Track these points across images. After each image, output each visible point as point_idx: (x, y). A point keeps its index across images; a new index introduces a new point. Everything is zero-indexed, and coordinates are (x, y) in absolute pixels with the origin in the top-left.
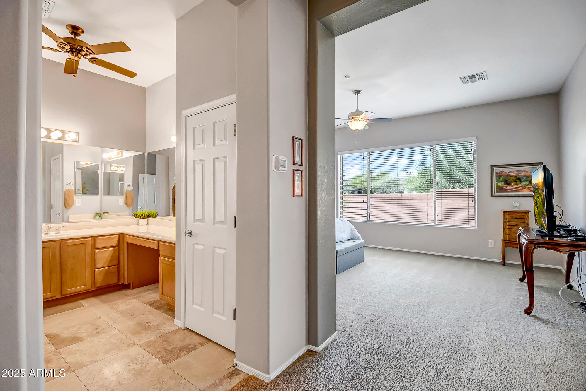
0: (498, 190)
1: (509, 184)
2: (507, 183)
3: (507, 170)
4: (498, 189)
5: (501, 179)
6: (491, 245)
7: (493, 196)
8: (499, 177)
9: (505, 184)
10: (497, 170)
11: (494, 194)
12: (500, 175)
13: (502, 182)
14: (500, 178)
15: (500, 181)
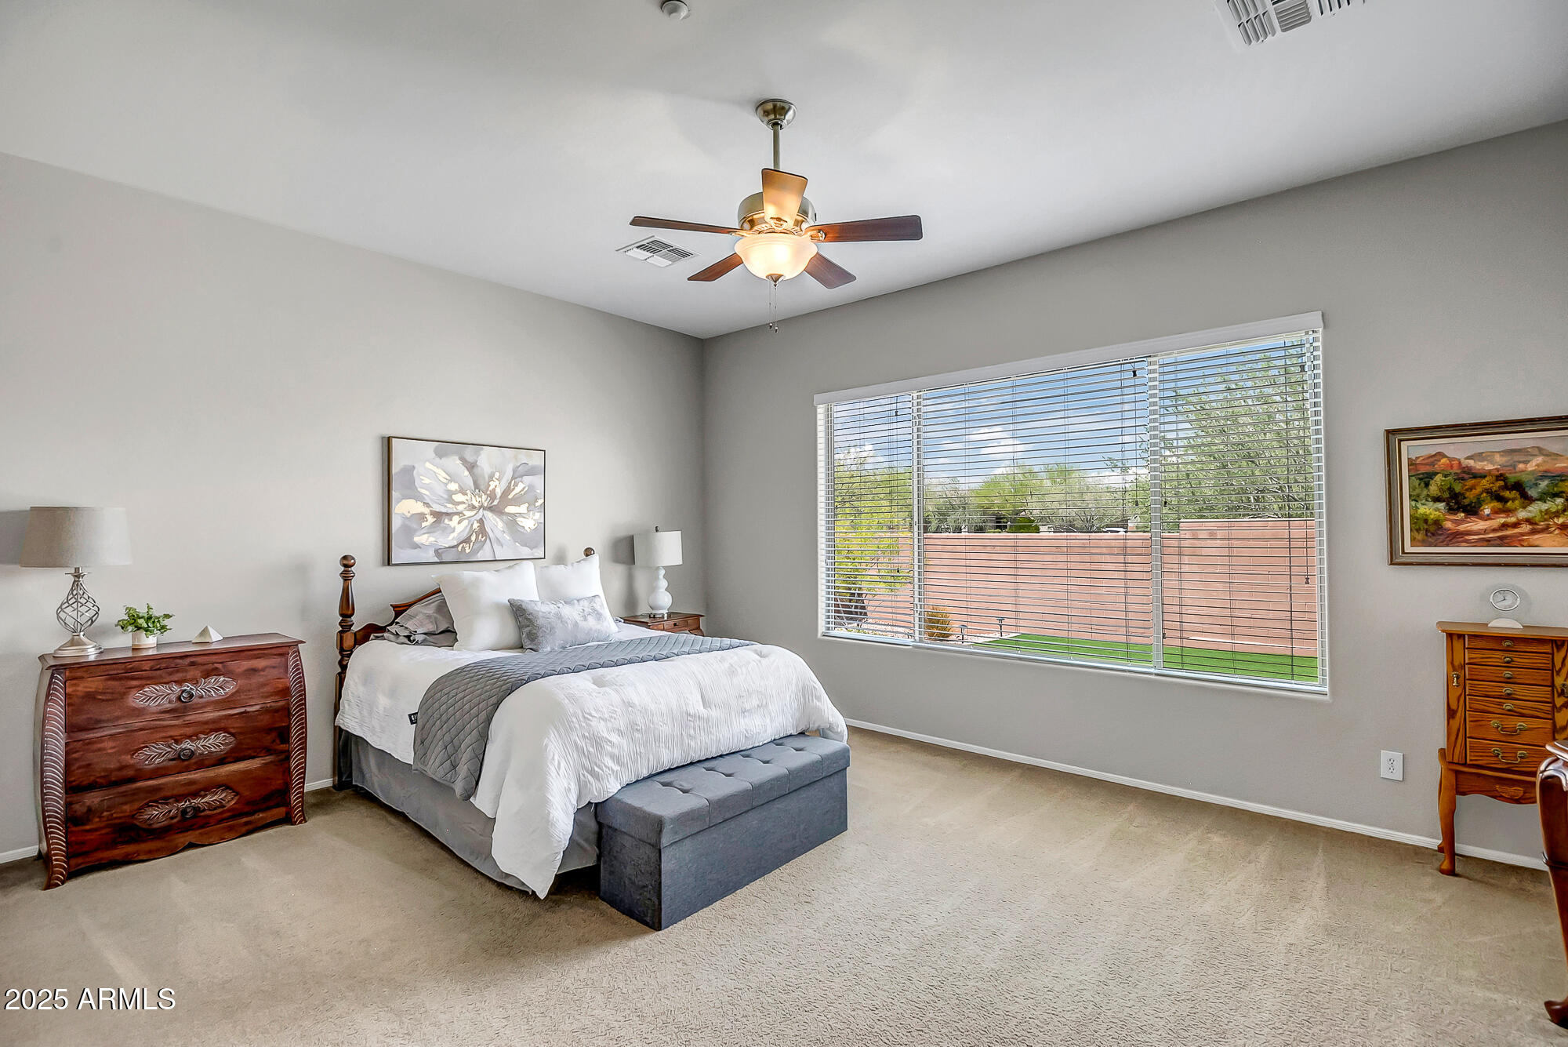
0: (1419, 536)
1: (1472, 510)
2: (1457, 502)
3: (1458, 450)
4: (1418, 530)
5: (1434, 489)
6: (1392, 768)
7: (1396, 558)
8: (1426, 479)
9: (1451, 510)
10: (1410, 450)
11: (1403, 552)
12: (1429, 469)
13: (1437, 499)
14: (1427, 485)
15: (1428, 495)
